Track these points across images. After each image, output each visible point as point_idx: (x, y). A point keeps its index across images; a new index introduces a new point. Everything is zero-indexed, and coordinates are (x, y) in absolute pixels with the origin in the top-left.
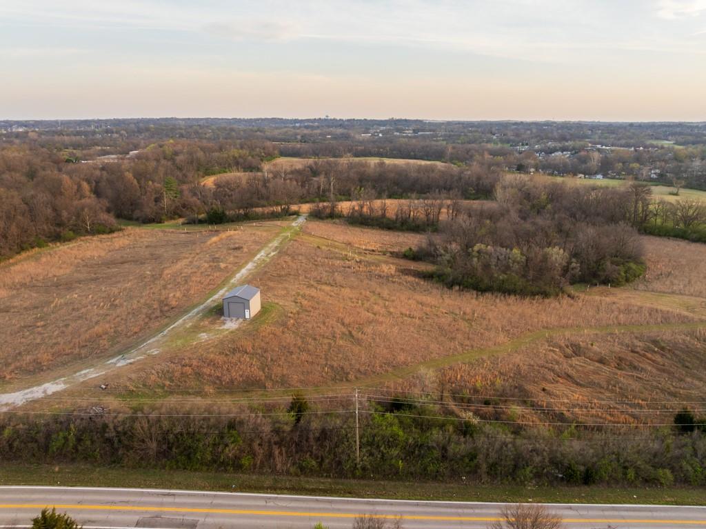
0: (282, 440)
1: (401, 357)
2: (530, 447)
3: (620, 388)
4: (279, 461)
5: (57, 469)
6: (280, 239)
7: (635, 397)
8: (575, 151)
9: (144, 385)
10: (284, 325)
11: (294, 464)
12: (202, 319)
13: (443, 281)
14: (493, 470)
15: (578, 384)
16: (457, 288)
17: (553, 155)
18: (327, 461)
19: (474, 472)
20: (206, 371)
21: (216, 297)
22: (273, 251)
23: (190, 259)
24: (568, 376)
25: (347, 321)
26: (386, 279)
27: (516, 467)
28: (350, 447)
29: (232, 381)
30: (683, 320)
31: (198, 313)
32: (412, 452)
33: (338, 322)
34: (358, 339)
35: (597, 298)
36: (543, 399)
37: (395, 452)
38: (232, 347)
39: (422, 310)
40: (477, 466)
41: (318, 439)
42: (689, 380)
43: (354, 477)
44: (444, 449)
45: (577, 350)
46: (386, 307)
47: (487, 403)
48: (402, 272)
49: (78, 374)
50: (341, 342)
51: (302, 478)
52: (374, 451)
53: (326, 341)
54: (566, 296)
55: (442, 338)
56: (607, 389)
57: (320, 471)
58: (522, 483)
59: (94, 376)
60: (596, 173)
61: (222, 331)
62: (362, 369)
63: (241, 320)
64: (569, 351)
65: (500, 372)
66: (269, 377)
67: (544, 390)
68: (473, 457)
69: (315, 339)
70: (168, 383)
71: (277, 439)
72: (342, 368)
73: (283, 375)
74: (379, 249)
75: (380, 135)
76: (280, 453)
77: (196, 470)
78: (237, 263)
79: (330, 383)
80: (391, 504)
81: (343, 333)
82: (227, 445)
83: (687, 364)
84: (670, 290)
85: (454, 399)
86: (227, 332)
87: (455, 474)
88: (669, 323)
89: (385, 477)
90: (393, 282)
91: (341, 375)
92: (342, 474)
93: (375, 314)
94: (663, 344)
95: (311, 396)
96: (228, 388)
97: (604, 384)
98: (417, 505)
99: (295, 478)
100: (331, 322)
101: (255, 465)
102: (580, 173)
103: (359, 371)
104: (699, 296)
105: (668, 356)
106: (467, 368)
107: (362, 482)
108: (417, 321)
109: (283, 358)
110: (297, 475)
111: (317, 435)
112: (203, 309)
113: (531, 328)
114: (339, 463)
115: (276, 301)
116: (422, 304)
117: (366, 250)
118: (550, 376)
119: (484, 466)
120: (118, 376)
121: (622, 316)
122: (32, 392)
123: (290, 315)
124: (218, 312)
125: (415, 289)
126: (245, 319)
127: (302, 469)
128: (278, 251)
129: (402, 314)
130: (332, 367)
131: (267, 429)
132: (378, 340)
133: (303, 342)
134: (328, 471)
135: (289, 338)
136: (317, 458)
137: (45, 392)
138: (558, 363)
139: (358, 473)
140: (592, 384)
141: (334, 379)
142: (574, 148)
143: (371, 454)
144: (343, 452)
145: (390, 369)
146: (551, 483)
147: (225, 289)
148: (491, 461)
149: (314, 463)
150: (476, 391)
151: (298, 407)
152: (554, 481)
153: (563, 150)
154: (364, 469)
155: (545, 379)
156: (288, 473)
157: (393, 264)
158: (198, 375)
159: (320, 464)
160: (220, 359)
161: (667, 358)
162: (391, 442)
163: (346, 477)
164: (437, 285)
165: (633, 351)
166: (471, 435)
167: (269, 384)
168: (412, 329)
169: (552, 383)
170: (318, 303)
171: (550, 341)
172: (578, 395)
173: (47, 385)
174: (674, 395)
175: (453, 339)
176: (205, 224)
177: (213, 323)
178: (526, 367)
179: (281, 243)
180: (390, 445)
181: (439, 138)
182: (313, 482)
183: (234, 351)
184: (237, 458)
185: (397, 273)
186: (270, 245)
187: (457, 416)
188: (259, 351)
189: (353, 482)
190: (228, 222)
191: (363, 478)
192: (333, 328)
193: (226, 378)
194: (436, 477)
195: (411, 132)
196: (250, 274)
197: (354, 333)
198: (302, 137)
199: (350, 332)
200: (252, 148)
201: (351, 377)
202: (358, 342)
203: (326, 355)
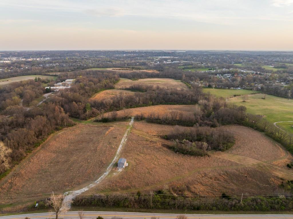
0: (136, 201)
1: (161, 179)
2: (186, 203)
3: (213, 186)
4: (136, 206)
5: (93, 208)
6: (127, 132)
7: (215, 189)
8: (233, 73)
9: (105, 188)
10: (133, 170)
11: (139, 206)
12: (113, 168)
13: (174, 150)
14: (178, 207)
15: (203, 185)
16: (178, 153)
17: (224, 75)
18: (145, 206)
19: (174, 208)
20: (118, 184)
21: (114, 160)
22: (126, 138)
23: (103, 142)
24: (201, 183)
25: (148, 168)
26: (158, 149)
27: (183, 207)
28: (150, 203)
29: (123, 187)
30: (237, 164)
31: (111, 166)
32: (162, 204)
33: (146, 168)
34: (151, 173)
35: (216, 156)
36: (193, 189)
37: (159, 204)
38: (122, 177)
39: (167, 162)
40: (175, 207)
41: (143, 201)
42: (231, 183)
43: (151, 209)
44: (169, 203)
45: (206, 175)
46: (158, 162)
47: (180, 191)
48: (163, 146)
49: (89, 185)
50: (147, 175)
51: (141, 209)
52: (155, 203)
53: (143, 174)
54: (207, 156)
55: (172, 172)
56: (210, 186)
57: (144, 208)
58: (184, 210)
59: (93, 186)
60: (238, 87)
61: (118, 172)
62: (152, 182)
63: (122, 168)
64: (203, 175)
65: (184, 182)
66: (131, 186)
67: (194, 187)
68: (174, 205)
69: (141, 174)
70: (110, 188)
71: (135, 201)
72: (147, 182)
73: (134, 185)
74: (157, 135)
75: (158, 62)
76: (136, 204)
77: (120, 208)
78: (117, 145)
79: (145, 186)
80: (158, 214)
81: (148, 172)
82: (126, 203)
83: (232, 179)
84: (237, 154)
85: (173, 190)
86: (119, 173)
87: (171, 208)
88: (232, 166)
89: (157, 209)
90: (160, 151)
91: (147, 184)
92: (148, 208)
93: (155, 165)
94: (228, 173)
95: (141, 190)
96: (123, 189)
97: (209, 185)
98: (163, 214)
99: (139, 209)
100: (144, 168)
101: (131, 207)
102: (232, 87)
103: (151, 183)
104: (244, 156)
105: (228, 176)
106: (176, 181)
107: (152, 210)
108: (166, 167)
109: (134, 180)
110: (140, 209)
111: (143, 200)
112: (112, 164)
113: (194, 168)
114: (148, 206)
115: (130, 161)
116: (167, 160)
117: (153, 135)
118: (196, 183)
119: (177, 207)
120: (99, 186)
121: (220, 163)
122: (81, 190)
123: (134, 166)
124: (116, 165)
125: (166, 153)
126: (123, 168)
127: (140, 207)
128: (127, 138)
129: (162, 164)
130: (145, 182)
131: (133, 199)
132: (156, 174)
133: (138, 175)
134: (145, 208)
135: (135, 174)
136: (143, 205)
137: (84, 190)
138: (199, 179)
139: (151, 208)
140: (206, 185)
141: (146, 186)
142: (233, 72)
143: (154, 204)
144: (148, 204)
145: (158, 182)
146: (190, 210)
147: (116, 157)
148: (178, 206)
149: (143, 206)
150: (178, 188)
151: (139, 194)
152: (191, 209)
153: (229, 73)
154: (153, 207)
155: (195, 184)
156: (138, 208)
157: (160, 141)
158: (116, 185)
159: (144, 206)
160: (120, 181)
161: (228, 177)
162: (158, 201)
163: (149, 209)
164: (172, 152)
165: (220, 175)
166: (175, 200)
167: (132, 187)
168: (164, 170)
169: (197, 185)
170: (141, 162)
171: (199, 172)
172: (202, 188)
173: (84, 188)
174: (225, 188)
175: (174, 173)
176: (102, 122)
177: (116, 169)
178: (191, 181)
179: (127, 134)
180: (158, 202)
181: (181, 64)
182: (143, 210)
183: (123, 178)
184: (128, 205)
185: (162, 147)
186: (124, 136)
187: (173, 194)
188: (128, 178)
189: (151, 210)
190: (109, 122)
191: (152, 209)
192: (145, 170)
193: (122, 186)
194: (167, 209)
195: (170, 60)
196: (121, 150)
197: (150, 171)
198: (127, 64)
199: (149, 171)
200: (110, 79)
201: (150, 185)
202: (151, 174)
203: (144, 179)
